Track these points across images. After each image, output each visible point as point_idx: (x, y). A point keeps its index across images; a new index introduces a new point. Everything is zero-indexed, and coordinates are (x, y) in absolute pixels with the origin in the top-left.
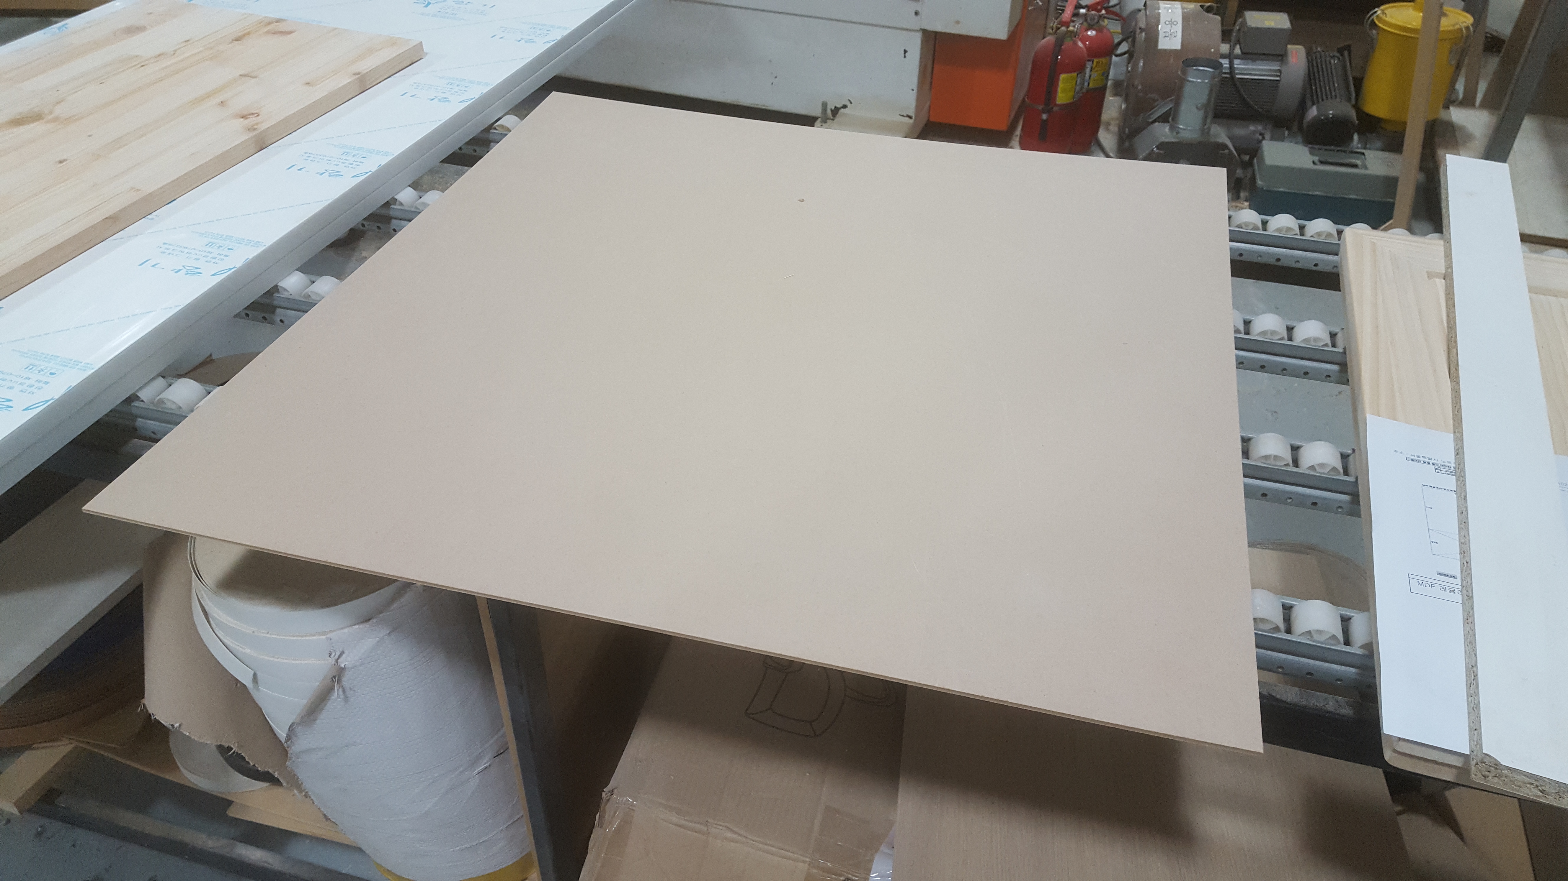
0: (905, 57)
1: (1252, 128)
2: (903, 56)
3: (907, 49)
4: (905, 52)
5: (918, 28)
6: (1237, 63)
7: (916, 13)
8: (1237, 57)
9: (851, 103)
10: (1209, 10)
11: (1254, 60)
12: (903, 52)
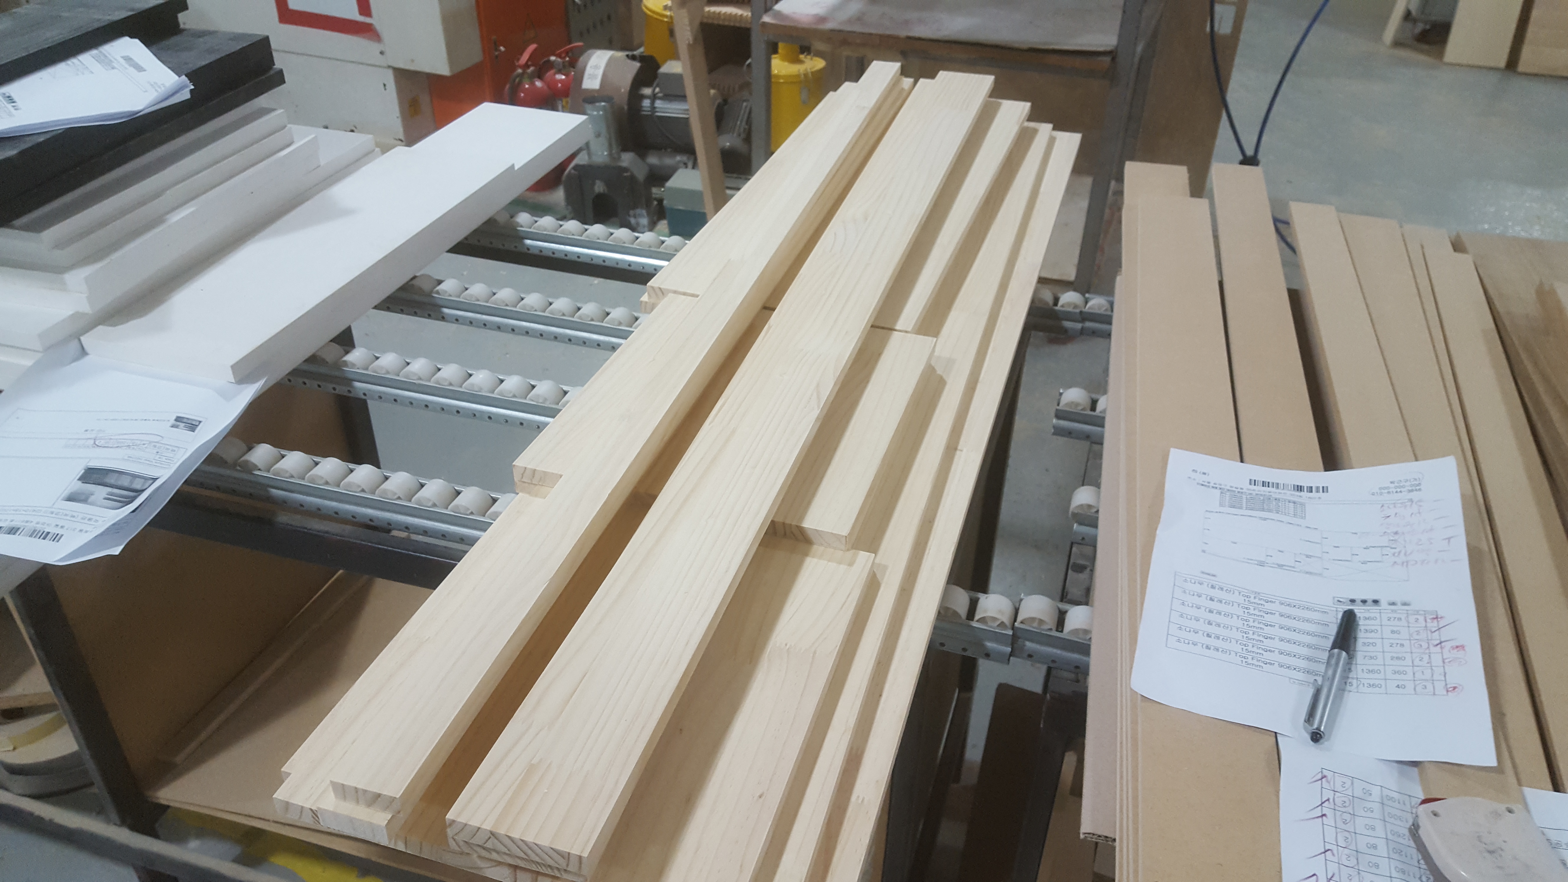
0: (385, 89)
1: (678, 158)
2: (383, 90)
3: (386, 83)
4: (385, 85)
5: (385, 65)
6: (658, 104)
7: (382, 53)
8: (660, 98)
9: (356, 128)
10: (633, 58)
11: (671, 101)
12: (382, 86)
